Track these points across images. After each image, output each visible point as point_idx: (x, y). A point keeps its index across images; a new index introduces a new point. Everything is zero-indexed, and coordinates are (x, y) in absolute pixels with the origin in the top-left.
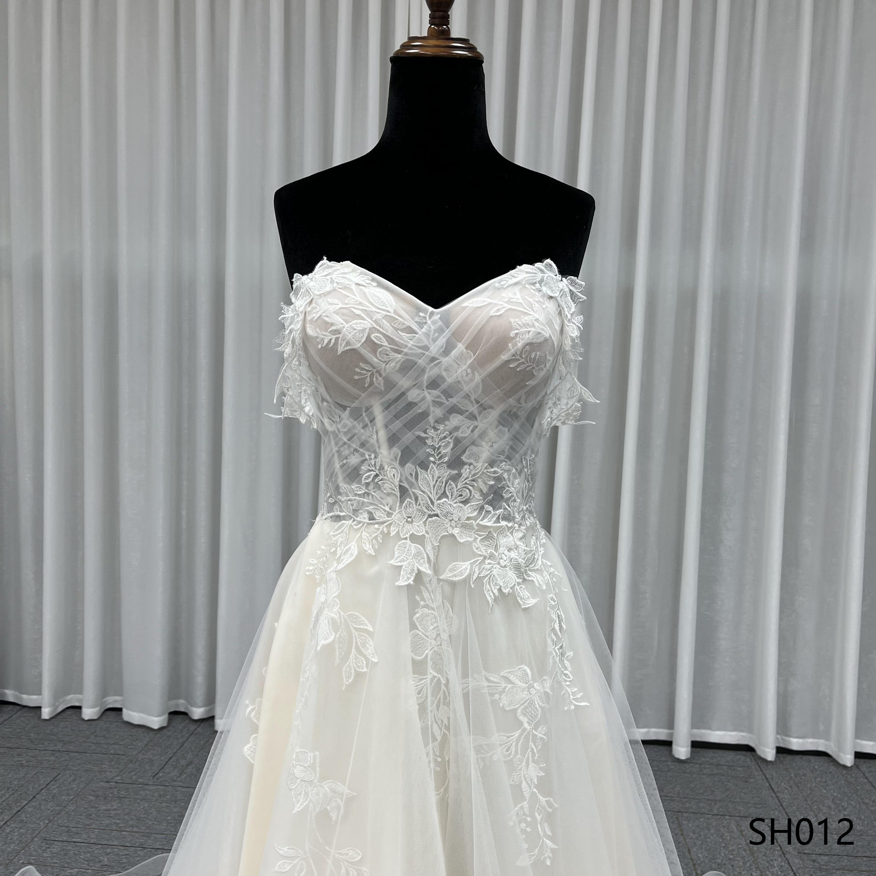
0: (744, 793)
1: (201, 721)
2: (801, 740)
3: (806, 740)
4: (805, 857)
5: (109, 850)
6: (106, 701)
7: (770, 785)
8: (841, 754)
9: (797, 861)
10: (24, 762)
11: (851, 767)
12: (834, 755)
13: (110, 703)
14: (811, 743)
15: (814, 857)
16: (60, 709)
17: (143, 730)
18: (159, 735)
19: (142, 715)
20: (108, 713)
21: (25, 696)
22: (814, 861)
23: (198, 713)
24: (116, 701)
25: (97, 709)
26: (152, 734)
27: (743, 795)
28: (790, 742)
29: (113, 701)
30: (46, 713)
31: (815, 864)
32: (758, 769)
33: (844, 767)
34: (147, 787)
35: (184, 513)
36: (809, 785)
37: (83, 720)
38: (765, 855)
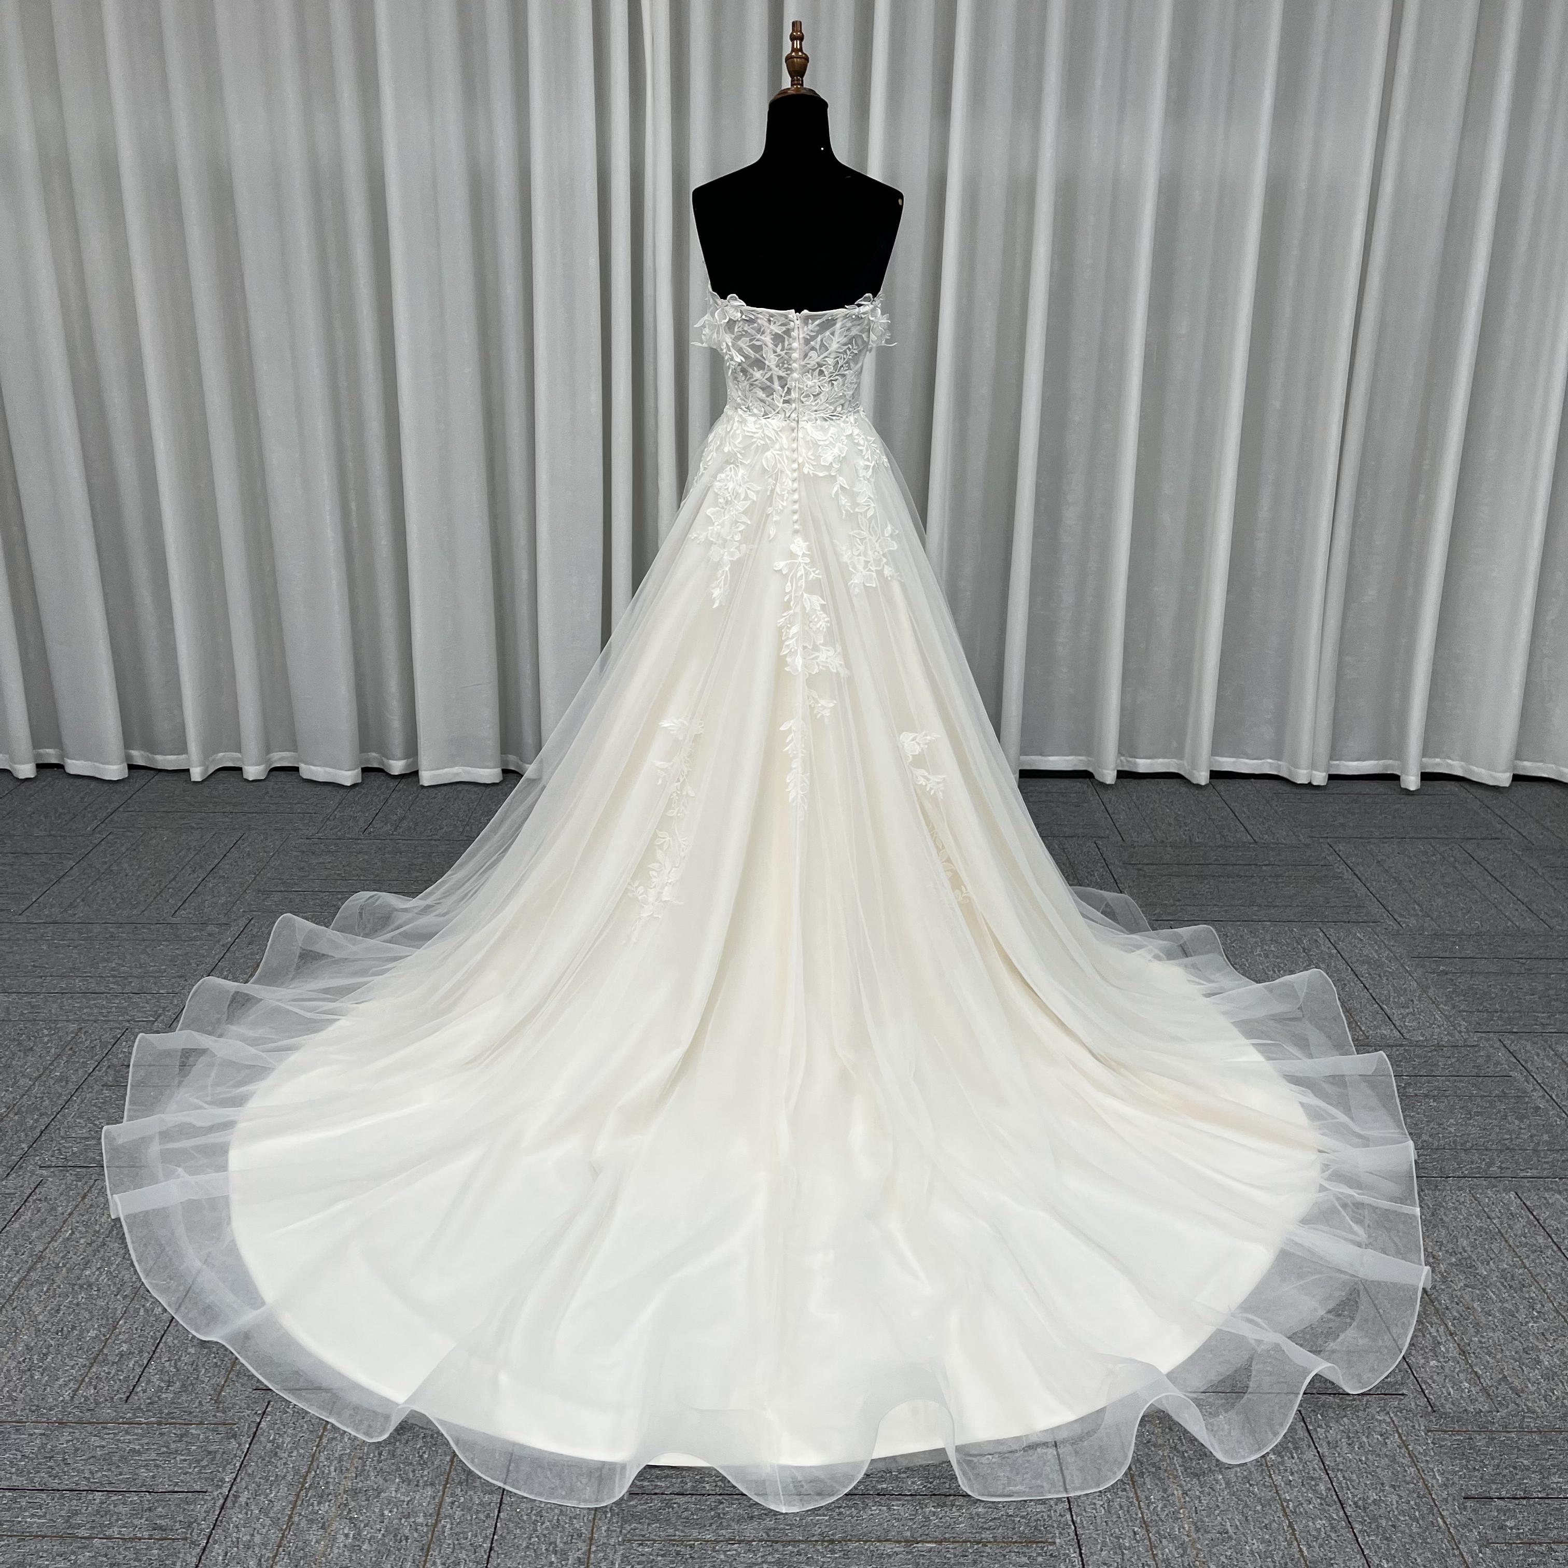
0: (1075, 817)
1: (402, 776)
2: (1149, 761)
3: (1156, 760)
4: (1130, 867)
5: (340, 896)
6: (270, 759)
7: (1106, 808)
8: (1194, 772)
9: (1120, 870)
10: (193, 825)
11: (1206, 785)
12: (1187, 776)
13: (275, 761)
14: (1162, 764)
15: (1140, 866)
16: (210, 771)
17: (330, 788)
18: (351, 793)
19: (328, 769)
20: (274, 773)
21: (159, 757)
22: (1140, 870)
23: (397, 767)
24: (282, 759)
25: (262, 767)
26: (342, 791)
27: (1072, 818)
28: (1135, 764)
29: (281, 758)
30: (197, 774)
31: (1141, 872)
32: (1095, 793)
33: (1198, 786)
34: (359, 841)
35: (353, 506)
36: (1151, 806)
37: (247, 780)
38: (1086, 867)
